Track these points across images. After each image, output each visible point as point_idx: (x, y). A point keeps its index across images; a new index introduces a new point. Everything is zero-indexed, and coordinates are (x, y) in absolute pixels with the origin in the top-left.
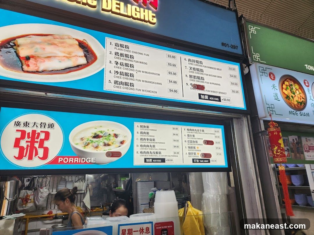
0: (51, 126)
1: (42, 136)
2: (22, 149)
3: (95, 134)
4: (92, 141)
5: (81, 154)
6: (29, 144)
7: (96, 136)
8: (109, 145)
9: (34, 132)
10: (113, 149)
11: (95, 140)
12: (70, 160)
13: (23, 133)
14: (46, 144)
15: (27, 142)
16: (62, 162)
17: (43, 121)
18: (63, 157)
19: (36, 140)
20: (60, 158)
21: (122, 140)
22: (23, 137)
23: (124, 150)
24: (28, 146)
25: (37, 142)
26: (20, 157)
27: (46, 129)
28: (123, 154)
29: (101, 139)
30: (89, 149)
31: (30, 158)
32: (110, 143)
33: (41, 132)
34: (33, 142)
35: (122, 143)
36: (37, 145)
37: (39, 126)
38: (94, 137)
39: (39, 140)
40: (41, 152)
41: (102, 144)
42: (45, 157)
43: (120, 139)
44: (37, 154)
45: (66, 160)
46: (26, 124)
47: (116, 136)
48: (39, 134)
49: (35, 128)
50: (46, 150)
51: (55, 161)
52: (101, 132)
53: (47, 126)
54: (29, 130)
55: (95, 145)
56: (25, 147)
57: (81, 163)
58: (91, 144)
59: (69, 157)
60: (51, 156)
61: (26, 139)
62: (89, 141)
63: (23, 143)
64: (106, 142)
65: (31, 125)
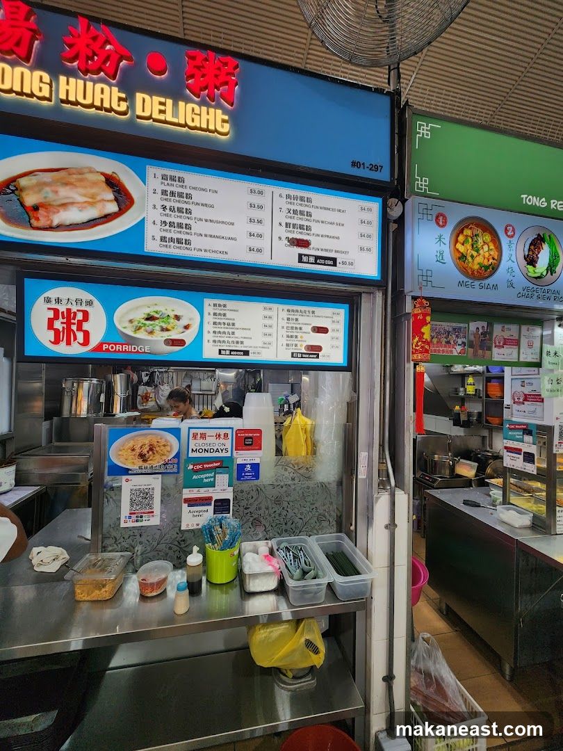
0: (90, 303)
1: (80, 316)
2: (57, 332)
3: (149, 314)
4: (145, 324)
5: (130, 340)
6: (65, 326)
7: (150, 318)
8: (167, 330)
9: (69, 310)
10: (174, 335)
11: (148, 322)
12: (117, 348)
13: (56, 311)
14: (86, 326)
15: (62, 323)
16: (107, 350)
18: (109, 344)
19: (73, 321)
20: (104, 345)
21: (186, 324)
23: (189, 337)
24: (63, 328)
25: (74, 324)
26: (57, 341)
27: (84, 308)
28: (188, 343)
29: (157, 322)
30: (141, 335)
31: (69, 343)
32: (169, 327)
33: (78, 311)
34: (69, 324)
35: (187, 327)
36: (74, 328)
37: (74, 303)
38: (147, 319)
39: (76, 321)
40: (80, 336)
41: (158, 328)
42: (86, 342)
43: (184, 322)
44: (75, 339)
45: (112, 348)
46: (58, 301)
47: (177, 318)
48: (75, 314)
49: (69, 306)
50: (86, 334)
51: (99, 348)
52: (157, 312)
53: (84, 304)
54: (62, 308)
55: (150, 328)
56: (61, 330)
57: (131, 352)
58: (143, 328)
59: (116, 344)
60: (94, 342)
61: (61, 320)
62: (140, 324)
63: (58, 325)
64: (165, 326)
65: (64, 302)
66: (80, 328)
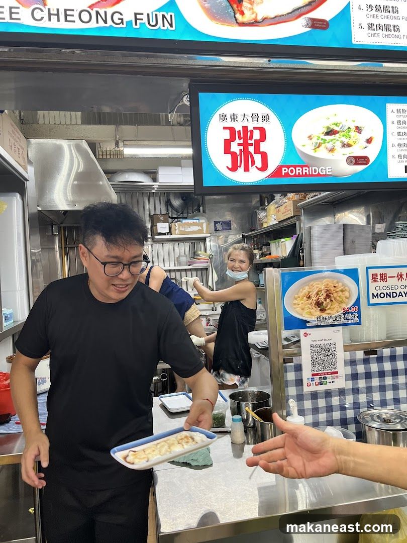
0: (266, 118)
1: (257, 135)
2: (234, 155)
3: (328, 128)
4: (325, 140)
5: (310, 161)
6: (242, 148)
7: (330, 132)
8: (349, 145)
10: (357, 151)
11: (328, 138)
12: (297, 171)
13: (232, 130)
14: (263, 147)
15: (239, 145)
16: (287, 175)
17: (255, 112)
18: (288, 167)
19: (250, 142)
20: (283, 169)
21: (368, 138)
22: (232, 139)
23: (372, 153)
24: (240, 150)
25: (251, 145)
26: (234, 168)
27: (260, 124)
28: (372, 160)
29: (337, 135)
30: (322, 153)
31: (247, 169)
32: (351, 142)
33: (255, 128)
34: (246, 145)
35: (369, 141)
36: (251, 149)
37: (250, 119)
38: (327, 133)
39: (252, 142)
40: (258, 158)
41: (338, 145)
42: (264, 168)
43: (365, 135)
44: (253, 163)
45: (292, 171)
46: (234, 118)
47: (358, 130)
48: (252, 132)
49: (245, 124)
50: (264, 156)
51: (277, 173)
52: (336, 125)
53: (260, 119)
54: (238, 127)
55: (330, 146)
56: (238, 153)
57: (312, 175)
58: (323, 146)
59: (295, 167)
60: (272, 167)
61: (238, 141)
62: (320, 141)
63: (235, 147)
64: (346, 141)
65: (240, 118)
66: (257, 150)
